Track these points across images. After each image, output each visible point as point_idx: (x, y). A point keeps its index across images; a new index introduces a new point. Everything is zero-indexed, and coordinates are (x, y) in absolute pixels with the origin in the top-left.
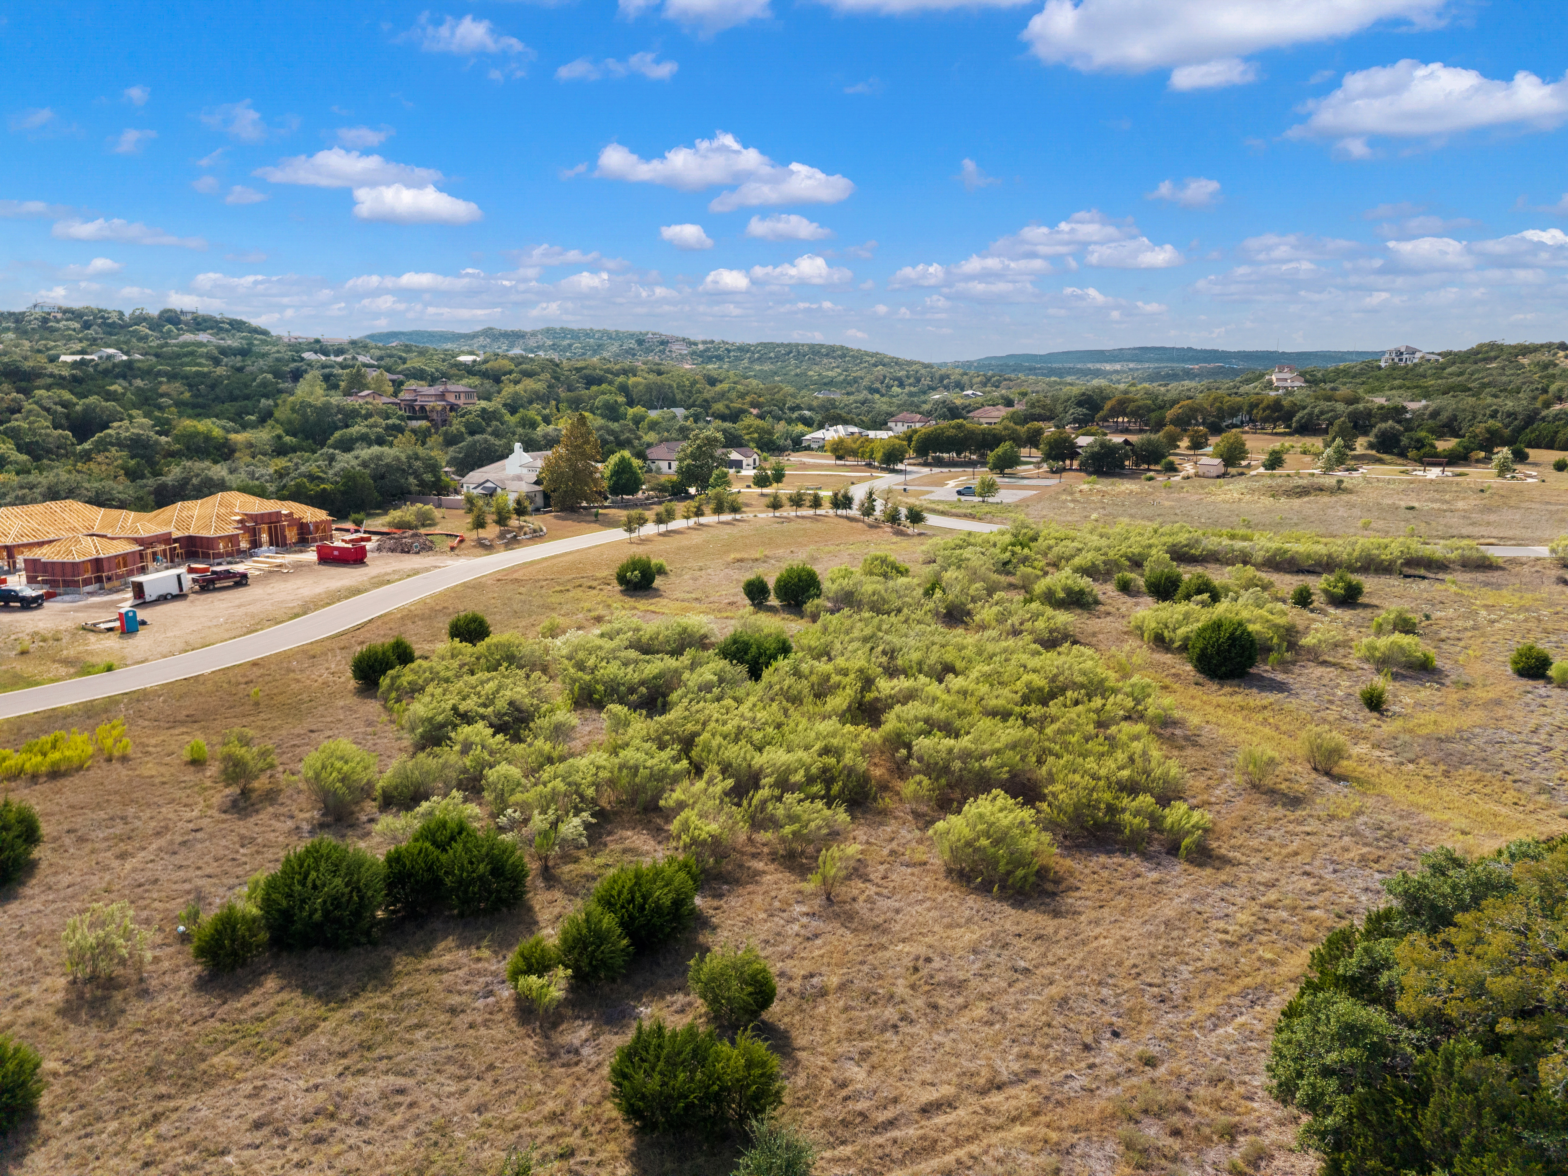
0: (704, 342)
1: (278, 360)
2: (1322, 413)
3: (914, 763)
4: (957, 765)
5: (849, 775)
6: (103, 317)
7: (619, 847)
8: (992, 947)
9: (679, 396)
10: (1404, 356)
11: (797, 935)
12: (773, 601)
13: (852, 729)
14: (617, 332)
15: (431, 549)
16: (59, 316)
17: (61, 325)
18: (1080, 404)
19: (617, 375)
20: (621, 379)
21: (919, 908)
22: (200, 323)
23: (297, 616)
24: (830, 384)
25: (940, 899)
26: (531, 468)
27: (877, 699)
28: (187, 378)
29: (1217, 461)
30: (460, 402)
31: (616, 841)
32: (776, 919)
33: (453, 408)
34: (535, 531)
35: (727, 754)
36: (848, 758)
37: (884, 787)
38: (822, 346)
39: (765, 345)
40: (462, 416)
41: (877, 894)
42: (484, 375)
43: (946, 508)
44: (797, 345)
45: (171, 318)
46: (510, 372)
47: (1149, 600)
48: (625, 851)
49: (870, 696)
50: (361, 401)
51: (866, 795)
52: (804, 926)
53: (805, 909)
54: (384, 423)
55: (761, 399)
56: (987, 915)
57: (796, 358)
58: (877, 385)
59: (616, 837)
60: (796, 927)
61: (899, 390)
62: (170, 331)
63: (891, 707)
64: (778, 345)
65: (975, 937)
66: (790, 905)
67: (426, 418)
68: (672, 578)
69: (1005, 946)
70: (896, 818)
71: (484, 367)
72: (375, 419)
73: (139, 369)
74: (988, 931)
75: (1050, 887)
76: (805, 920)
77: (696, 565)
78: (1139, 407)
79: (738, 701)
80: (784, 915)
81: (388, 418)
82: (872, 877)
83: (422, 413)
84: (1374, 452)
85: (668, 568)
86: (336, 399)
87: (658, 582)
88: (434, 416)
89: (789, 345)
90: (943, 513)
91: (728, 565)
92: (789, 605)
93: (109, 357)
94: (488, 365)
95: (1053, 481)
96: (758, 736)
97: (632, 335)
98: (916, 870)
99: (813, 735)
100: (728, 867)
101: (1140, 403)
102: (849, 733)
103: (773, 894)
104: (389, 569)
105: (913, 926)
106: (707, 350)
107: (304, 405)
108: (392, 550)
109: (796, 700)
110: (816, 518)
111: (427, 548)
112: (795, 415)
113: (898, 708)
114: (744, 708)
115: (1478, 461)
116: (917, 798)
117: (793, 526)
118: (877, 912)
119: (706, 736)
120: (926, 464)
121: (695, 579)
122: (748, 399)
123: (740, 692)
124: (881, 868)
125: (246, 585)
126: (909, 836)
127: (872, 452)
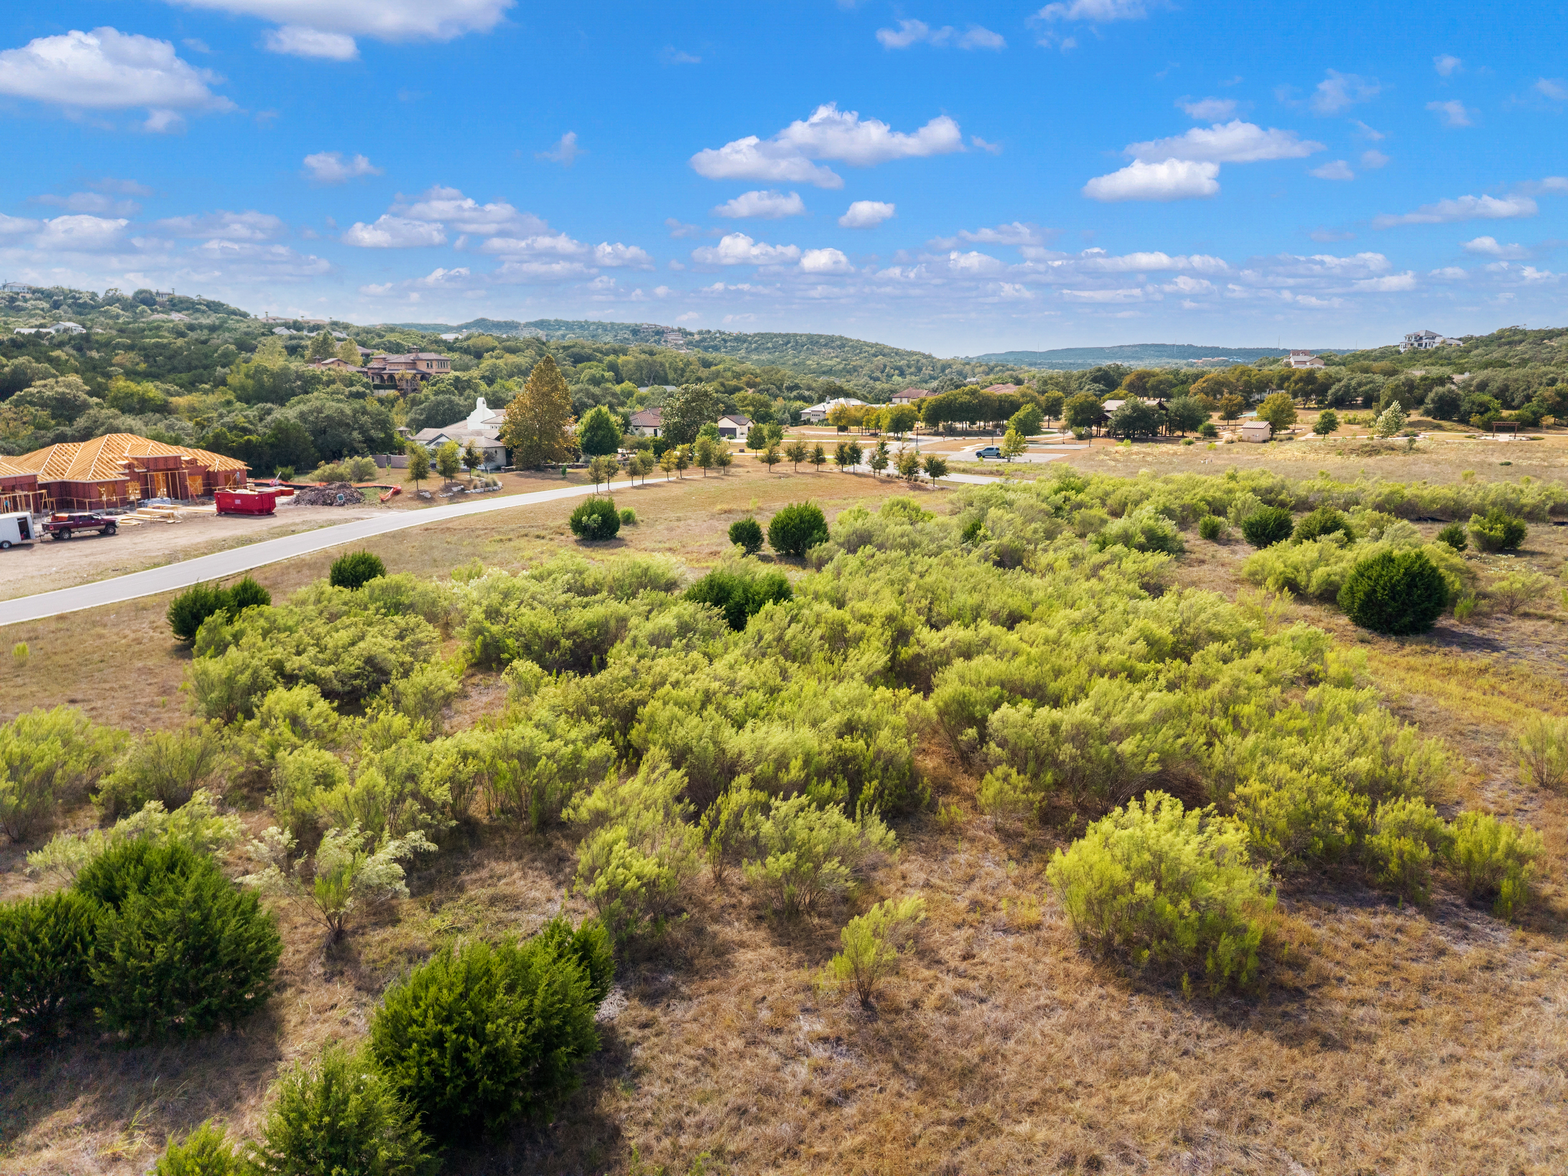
0: (700, 333)
1: (247, 334)
2: (1360, 385)
3: (993, 749)
4: (1067, 751)
5: (885, 769)
6: (74, 297)
7: (485, 893)
8: (1221, 1125)
9: (671, 375)
10: (1424, 341)
11: (806, 1092)
12: (767, 549)
13: (888, 693)
14: (612, 324)
15: (358, 501)
16: (28, 296)
17: (28, 305)
18: (1095, 380)
19: (607, 354)
20: (612, 357)
21: (1044, 1024)
22: (176, 304)
23: (156, 565)
24: (829, 372)
25: (1083, 1003)
26: (492, 424)
27: (918, 657)
28: (145, 349)
29: (1264, 424)
30: (433, 371)
31: (482, 882)
32: (763, 1051)
33: (424, 377)
34: (487, 485)
35: (682, 732)
36: (884, 738)
37: (944, 788)
38: (821, 336)
39: (762, 336)
40: (434, 385)
41: (958, 992)
42: (466, 351)
43: (968, 466)
44: (795, 335)
45: (146, 299)
46: (493, 349)
47: (1248, 548)
48: (493, 901)
49: (906, 653)
50: (323, 368)
51: (916, 802)
52: (819, 1070)
53: (820, 1027)
54: (347, 390)
55: (758, 380)
56: (1188, 1044)
57: (794, 348)
58: (878, 374)
59: (484, 873)
60: (802, 1071)
61: (900, 379)
62: (144, 311)
63: (948, 663)
64: (776, 336)
65: (1179, 1099)
66: (791, 1017)
67: (395, 387)
68: (643, 528)
69: (1249, 1123)
70: (972, 840)
71: (465, 344)
72: (338, 385)
73: (97, 342)
74: (1203, 1083)
75: (1288, 977)
76: (820, 1053)
77: (673, 515)
78: (1161, 382)
79: (711, 658)
80: (780, 1041)
81: (352, 385)
82: (943, 954)
83: (391, 382)
84: (1430, 419)
85: (638, 518)
86: (296, 365)
87: (623, 532)
88: (404, 385)
89: (787, 335)
90: (964, 471)
91: (712, 517)
92: (788, 554)
93: (66, 330)
94: (470, 342)
95: (1083, 446)
96: (736, 705)
97: (627, 327)
98: (1022, 940)
99: (825, 703)
100: (674, 931)
101: (1162, 378)
102: (883, 700)
103: (758, 992)
104: (298, 520)
105: (1043, 1069)
106: (703, 340)
107: (260, 371)
108: (313, 502)
109: (801, 657)
110: (818, 475)
111: (354, 500)
112: (795, 393)
113: (959, 663)
114: (720, 666)
115: (1548, 427)
116: (1001, 805)
117: (791, 480)
118: (962, 1037)
119: (654, 705)
120: (937, 434)
121: (670, 529)
122: (744, 379)
123: (717, 645)
124: (961, 935)
125: (113, 534)
126: (1000, 873)
127: (878, 420)
